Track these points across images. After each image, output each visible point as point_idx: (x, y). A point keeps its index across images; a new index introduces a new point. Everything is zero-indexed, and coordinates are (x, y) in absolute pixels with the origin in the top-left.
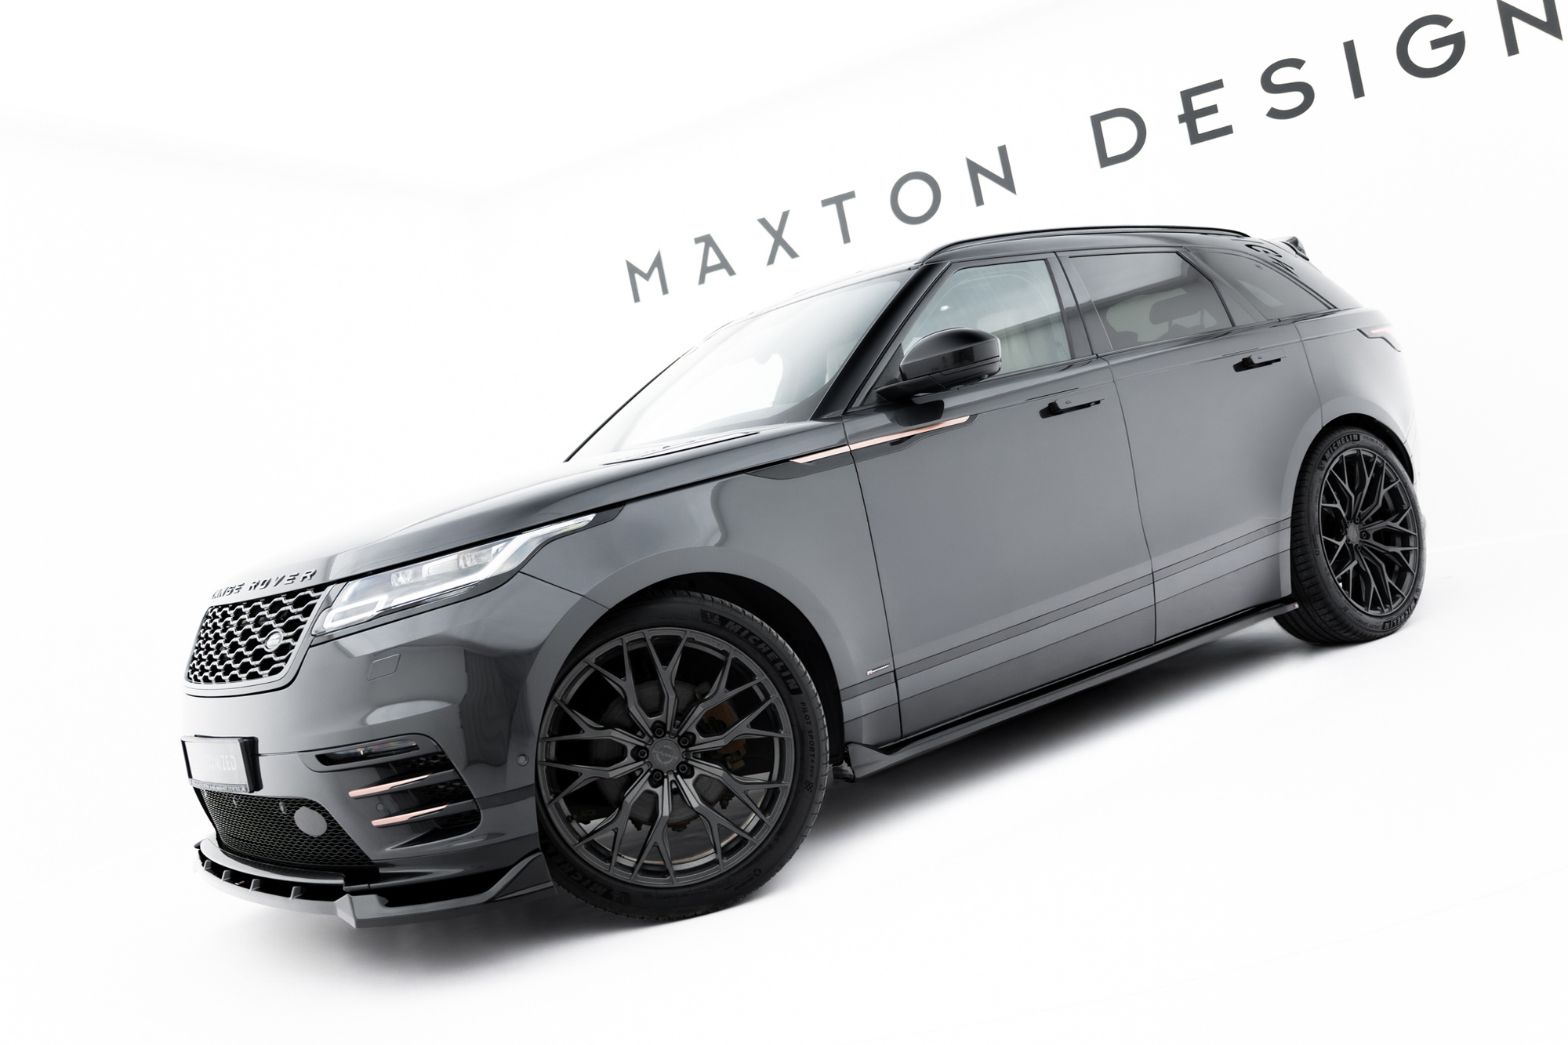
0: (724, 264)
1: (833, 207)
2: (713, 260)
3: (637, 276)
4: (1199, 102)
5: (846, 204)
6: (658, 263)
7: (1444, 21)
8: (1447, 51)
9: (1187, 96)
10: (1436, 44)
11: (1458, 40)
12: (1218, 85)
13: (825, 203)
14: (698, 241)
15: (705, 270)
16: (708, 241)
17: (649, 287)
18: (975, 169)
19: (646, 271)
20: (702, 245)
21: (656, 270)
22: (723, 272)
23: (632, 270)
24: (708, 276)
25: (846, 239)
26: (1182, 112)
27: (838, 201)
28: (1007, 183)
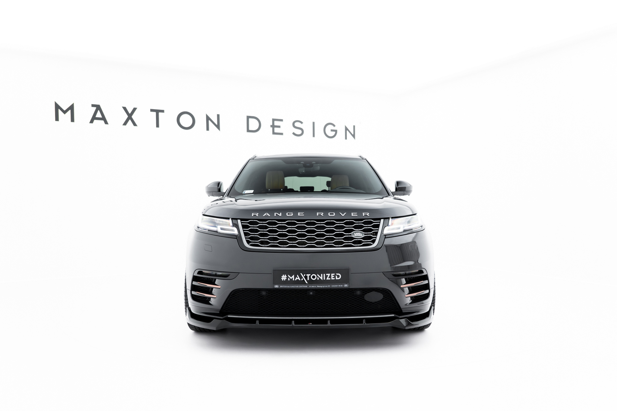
0: (103, 118)
1: (155, 113)
2: (99, 115)
3: (60, 111)
4: (276, 123)
5: (160, 114)
6: (71, 108)
7: (334, 126)
8: (334, 133)
9: (274, 120)
10: (332, 130)
11: (336, 131)
12: (281, 120)
13: (152, 110)
14: (93, 106)
15: (94, 118)
16: (98, 108)
17: (65, 118)
18: (208, 119)
19: (65, 109)
20: (95, 108)
21: (70, 111)
22: (103, 122)
23: (57, 107)
24: (95, 121)
25: (158, 126)
26: (272, 125)
27: (157, 112)
28: (218, 126)
